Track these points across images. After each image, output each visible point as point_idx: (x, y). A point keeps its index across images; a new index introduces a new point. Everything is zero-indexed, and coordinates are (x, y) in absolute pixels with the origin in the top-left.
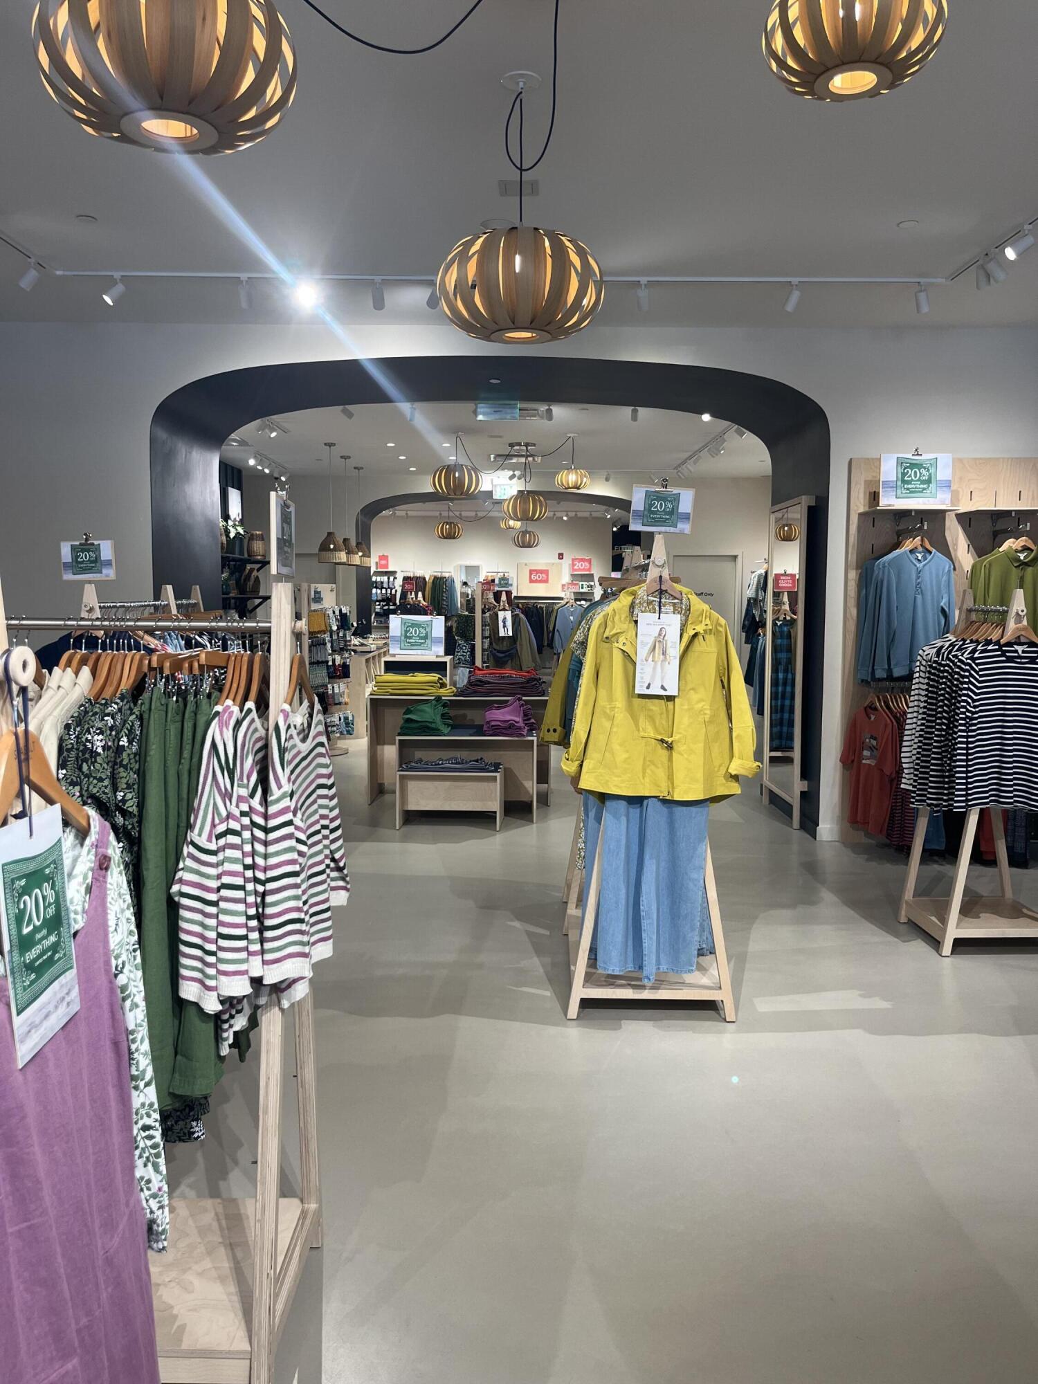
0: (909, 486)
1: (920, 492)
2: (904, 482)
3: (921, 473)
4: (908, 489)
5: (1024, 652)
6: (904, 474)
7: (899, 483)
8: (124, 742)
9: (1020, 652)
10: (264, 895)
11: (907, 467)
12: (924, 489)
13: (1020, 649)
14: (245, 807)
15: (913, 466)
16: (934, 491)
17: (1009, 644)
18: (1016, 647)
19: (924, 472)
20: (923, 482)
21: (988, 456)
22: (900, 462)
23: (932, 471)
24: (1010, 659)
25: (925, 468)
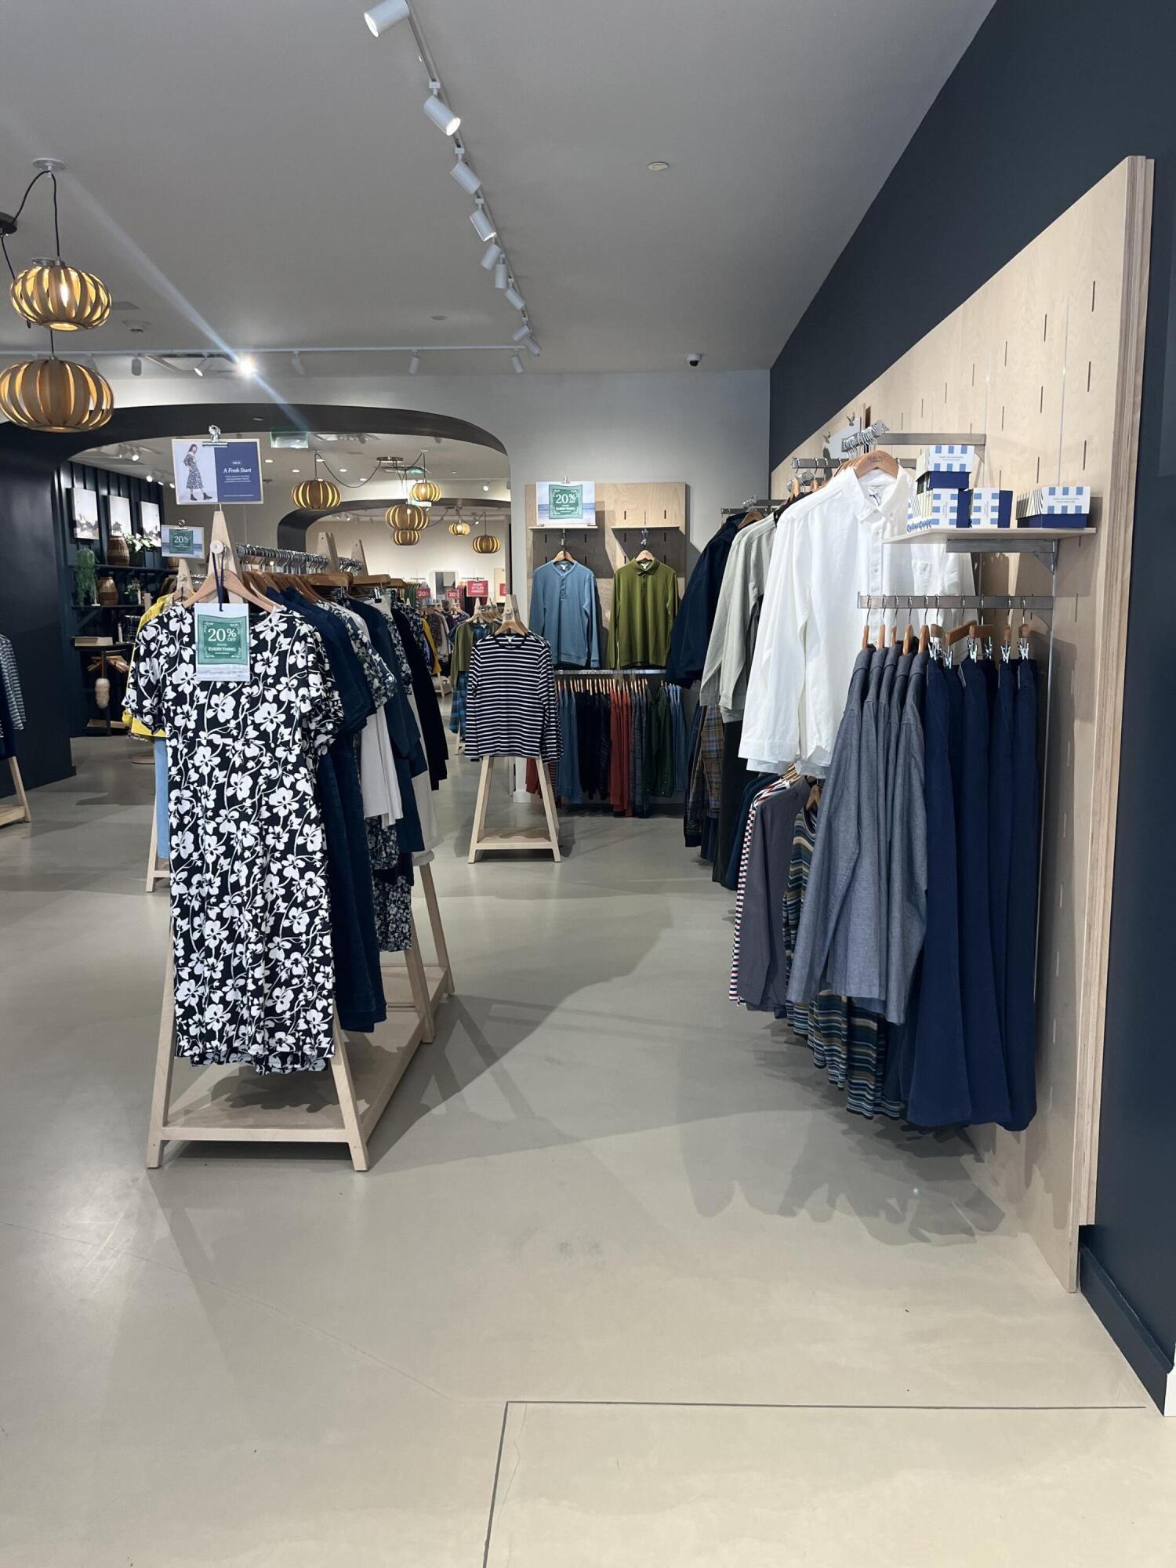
0: (561, 509)
1: (569, 513)
2: (556, 505)
3: (569, 498)
4: (559, 511)
5: (513, 641)
6: (555, 499)
7: (552, 506)
9: (510, 641)
11: (557, 493)
12: (572, 511)
13: (510, 639)
15: (563, 491)
16: (580, 513)
17: (502, 635)
18: (507, 637)
19: (572, 496)
20: (571, 505)
21: (639, 481)
22: (552, 488)
23: (578, 496)
24: (502, 646)
25: (573, 494)
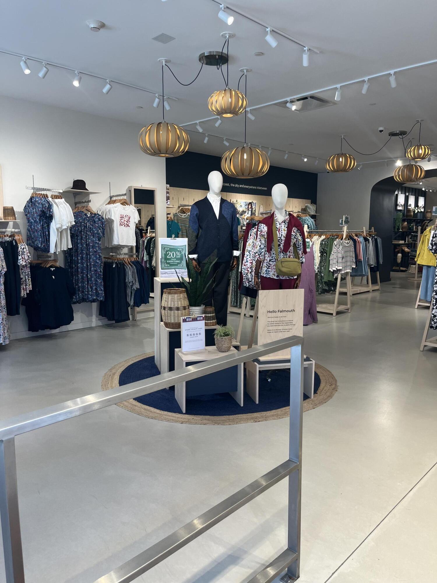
8: (326, 243)
10: (338, 260)
14: (337, 250)
